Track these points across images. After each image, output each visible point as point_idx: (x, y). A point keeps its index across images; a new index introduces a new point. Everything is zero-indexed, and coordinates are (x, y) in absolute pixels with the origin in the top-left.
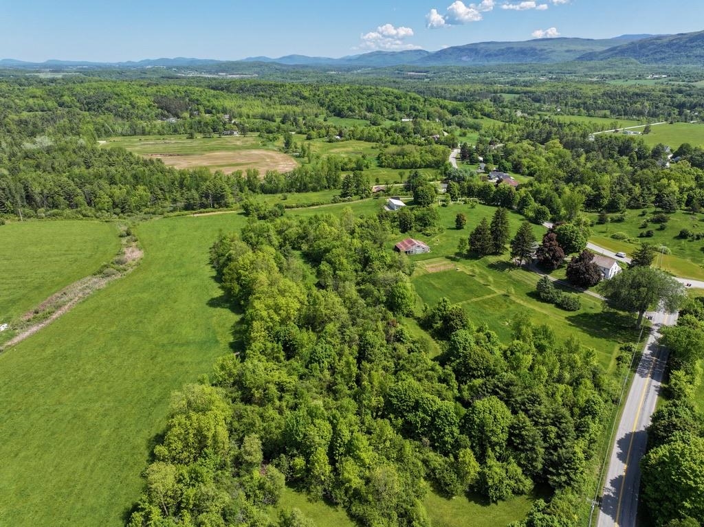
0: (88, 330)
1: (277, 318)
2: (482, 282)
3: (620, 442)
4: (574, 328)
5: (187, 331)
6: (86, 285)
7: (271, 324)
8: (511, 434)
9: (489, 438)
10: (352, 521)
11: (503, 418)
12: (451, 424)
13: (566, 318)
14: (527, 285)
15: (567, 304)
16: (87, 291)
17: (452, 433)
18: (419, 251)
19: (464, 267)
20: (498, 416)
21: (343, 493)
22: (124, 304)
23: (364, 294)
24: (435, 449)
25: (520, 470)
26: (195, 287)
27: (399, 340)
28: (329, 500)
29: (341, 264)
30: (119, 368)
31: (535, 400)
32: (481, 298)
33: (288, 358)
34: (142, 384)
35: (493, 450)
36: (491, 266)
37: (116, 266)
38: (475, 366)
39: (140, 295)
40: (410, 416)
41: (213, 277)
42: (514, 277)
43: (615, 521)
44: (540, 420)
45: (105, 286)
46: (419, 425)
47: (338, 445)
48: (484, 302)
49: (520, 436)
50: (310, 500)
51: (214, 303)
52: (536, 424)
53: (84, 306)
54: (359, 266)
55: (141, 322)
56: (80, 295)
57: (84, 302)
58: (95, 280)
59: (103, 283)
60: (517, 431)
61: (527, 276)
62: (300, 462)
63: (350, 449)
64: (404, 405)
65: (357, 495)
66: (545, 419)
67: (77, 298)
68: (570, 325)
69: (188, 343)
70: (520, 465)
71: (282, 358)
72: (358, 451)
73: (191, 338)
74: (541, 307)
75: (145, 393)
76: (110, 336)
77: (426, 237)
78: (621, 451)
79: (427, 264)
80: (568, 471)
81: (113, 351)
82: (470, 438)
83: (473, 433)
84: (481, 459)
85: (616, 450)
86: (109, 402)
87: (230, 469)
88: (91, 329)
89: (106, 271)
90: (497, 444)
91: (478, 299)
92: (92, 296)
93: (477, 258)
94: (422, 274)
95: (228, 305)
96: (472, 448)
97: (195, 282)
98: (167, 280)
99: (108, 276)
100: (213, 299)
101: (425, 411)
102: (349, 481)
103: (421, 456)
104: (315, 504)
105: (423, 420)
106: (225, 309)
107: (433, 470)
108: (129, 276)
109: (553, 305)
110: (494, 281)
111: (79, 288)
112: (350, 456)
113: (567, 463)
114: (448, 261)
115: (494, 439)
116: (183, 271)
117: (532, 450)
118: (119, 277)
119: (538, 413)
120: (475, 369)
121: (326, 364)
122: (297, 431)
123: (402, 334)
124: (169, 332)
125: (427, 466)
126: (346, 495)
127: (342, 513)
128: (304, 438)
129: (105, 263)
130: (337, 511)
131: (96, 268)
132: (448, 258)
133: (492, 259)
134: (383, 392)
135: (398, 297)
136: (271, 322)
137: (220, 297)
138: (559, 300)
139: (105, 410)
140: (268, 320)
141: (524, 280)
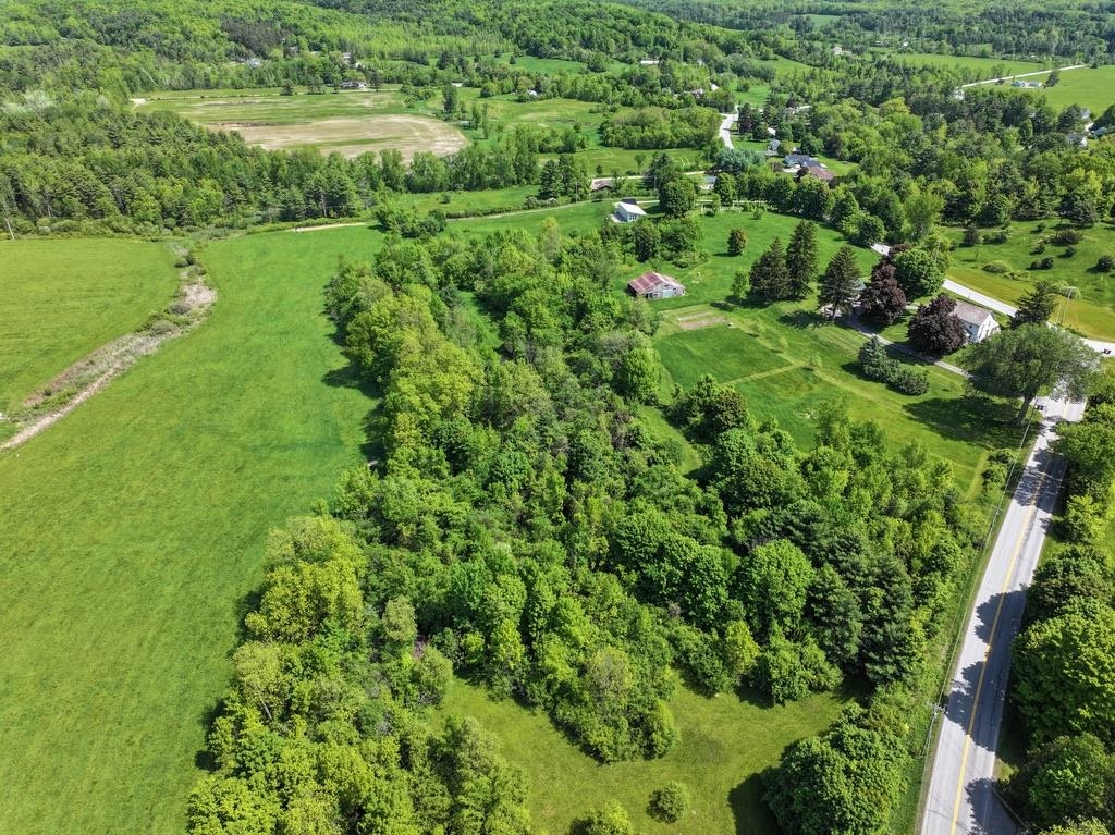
0: (132, 424)
1: (436, 408)
2: (769, 346)
3: (982, 610)
4: (916, 423)
5: (292, 426)
6: (126, 348)
7: (426, 417)
8: (810, 600)
9: (774, 605)
10: (558, 730)
11: (799, 575)
12: (715, 583)
13: (904, 407)
14: (844, 352)
15: (906, 384)
16: (127, 359)
17: (717, 596)
18: (667, 294)
19: (740, 321)
20: (792, 572)
21: (543, 688)
22: (189, 379)
23: (577, 367)
24: (688, 619)
25: (822, 655)
26: (304, 352)
27: (633, 444)
28: (521, 698)
29: (540, 316)
30: (186, 485)
31: (851, 545)
32: (767, 374)
33: (455, 472)
34: (224, 513)
35: (781, 623)
36: (786, 320)
37: (173, 316)
38: (755, 489)
39: (214, 366)
40: (651, 570)
41: (330, 336)
42: (821, 338)
43: (967, 733)
44: (858, 578)
45: (156, 350)
46: (664, 584)
47: (536, 615)
48: (772, 380)
49: (825, 603)
50: (492, 698)
51: (333, 379)
52: (851, 583)
53: (125, 383)
54: (568, 320)
55: (217, 410)
56: (117, 365)
57: (124, 376)
58: (140, 340)
59: (153, 345)
60: (821, 596)
61: (843, 336)
62: (475, 640)
63: (555, 621)
64: (641, 552)
65: (565, 691)
66: (865, 576)
67: (112, 371)
68: (910, 419)
69: (292, 446)
70: (822, 646)
71: (446, 472)
72: (567, 625)
73: (299, 437)
74: (864, 389)
75: (228, 525)
76: (167, 432)
77: (678, 268)
78: (982, 624)
79: (681, 315)
80: (899, 658)
81: (175, 458)
82: (745, 604)
83: (750, 597)
84: (761, 636)
85: (975, 621)
86: (172, 540)
87: (366, 650)
88: (136, 421)
89: (157, 324)
90: (786, 614)
91: (762, 375)
92: (137, 368)
93: (761, 305)
94: (671, 332)
95: (357, 382)
96: (748, 619)
97: (304, 343)
98: (256, 340)
99: (161, 333)
100: (332, 373)
101: (674, 562)
102: (554, 670)
103: (667, 632)
104: (500, 703)
105: (670, 575)
106: (351, 390)
107: (686, 653)
108: (194, 333)
109: (884, 385)
110: (790, 344)
111: (115, 353)
112: (555, 631)
113: (897, 646)
114: (716, 311)
115: (783, 607)
116: (281, 325)
117: (844, 624)
118: (177, 334)
119: (856, 567)
120: (755, 495)
121: (516, 484)
122: (469, 592)
123: (639, 434)
124: (263, 427)
125: (676, 647)
126: (548, 692)
127: (542, 718)
128: (481, 603)
129: (154, 312)
130: (535, 715)
131: (139, 321)
132: (715, 305)
133: (787, 308)
134: (606, 529)
135: (633, 373)
136: (426, 413)
137: (345, 369)
138: (894, 378)
139: (167, 554)
140: (422, 410)
141: (839, 343)
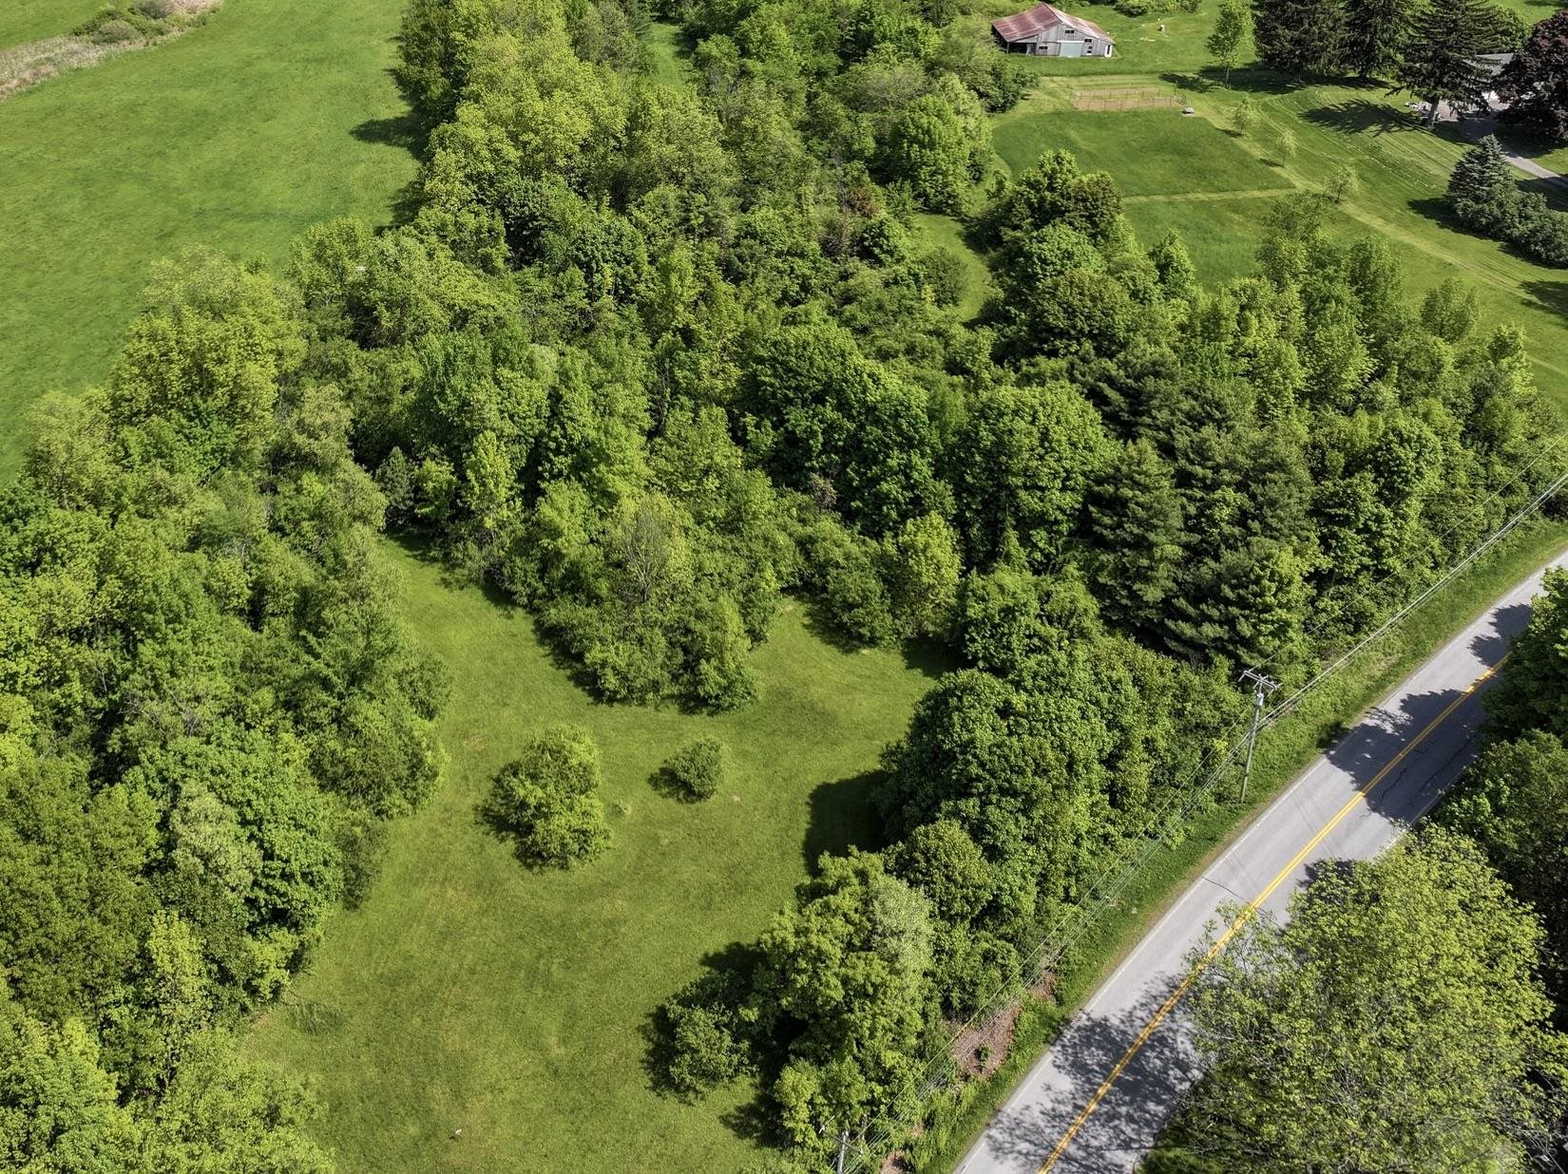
0: (20, 157)
1: (512, 154)
2: (1258, 152)
4: (1539, 313)
5: (275, 188)
6: (47, 55)
7: (491, 168)
8: (1091, 497)
9: (1012, 494)
12: (908, 444)
13: (1527, 286)
14: (1427, 177)
15: (1546, 242)
16: (44, 70)
18: (1070, 47)
19: (1210, 110)
21: (533, 566)
22: (133, 108)
23: (814, 127)
24: (848, 517)
26: (335, 91)
27: (866, 255)
28: (496, 589)
32: (1226, 196)
33: (519, 263)
34: (114, 289)
36: (1320, 115)
37: (139, 18)
39: (180, 94)
41: (393, 71)
42: (1386, 151)
44: (1199, 470)
45: (94, 63)
47: (552, 445)
48: (1235, 207)
50: (446, 583)
51: (370, 132)
53: (33, 102)
55: (161, 154)
56: (27, 75)
57: (30, 92)
58: (75, 47)
59: (94, 56)
61: (1439, 151)
62: (438, 472)
65: (575, 584)
66: (1216, 469)
67: (15, 82)
68: (1529, 304)
69: (267, 215)
71: (500, 263)
73: (279, 206)
74: (1447, 246)
77: (1123, 17)
78: (1496, 635)
79: (1085, 87)
80: (1235, 611)
81: (66, 208)
85: (1483, 626)
87: (257, 474)
88: (27, 154)
89: (108, 25)
90: (1038, 521)
91: (1215, 196)
92: (55, 83)
93: (1277, 88)
94: (1049, 108)
95: (410, 140)
97: (340, 77)
98: (267, 66)
99: (111, 41)
100: (372, 123)
104: (459, 595)
105: (831, 429)
106: (396, 149)
108: (166, 47)
109: (1498, 244)
114: (1168, 88)
115: (1030, 501)
116: (316, 49)
118: (139, 45)
121: (607, 275)
122: (442, 386)
124: (226, 185)
126: (541, 578)
127: (521, 623)
128: (460, 410)
129: (110, 7)
130: (510, 617)
131: (83, 20)
132: (1170, 78)
133: (1331, 96)
137: (397, 119)
138: (1520, 229)
139: (6, 328)
